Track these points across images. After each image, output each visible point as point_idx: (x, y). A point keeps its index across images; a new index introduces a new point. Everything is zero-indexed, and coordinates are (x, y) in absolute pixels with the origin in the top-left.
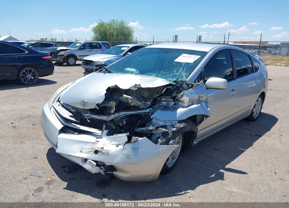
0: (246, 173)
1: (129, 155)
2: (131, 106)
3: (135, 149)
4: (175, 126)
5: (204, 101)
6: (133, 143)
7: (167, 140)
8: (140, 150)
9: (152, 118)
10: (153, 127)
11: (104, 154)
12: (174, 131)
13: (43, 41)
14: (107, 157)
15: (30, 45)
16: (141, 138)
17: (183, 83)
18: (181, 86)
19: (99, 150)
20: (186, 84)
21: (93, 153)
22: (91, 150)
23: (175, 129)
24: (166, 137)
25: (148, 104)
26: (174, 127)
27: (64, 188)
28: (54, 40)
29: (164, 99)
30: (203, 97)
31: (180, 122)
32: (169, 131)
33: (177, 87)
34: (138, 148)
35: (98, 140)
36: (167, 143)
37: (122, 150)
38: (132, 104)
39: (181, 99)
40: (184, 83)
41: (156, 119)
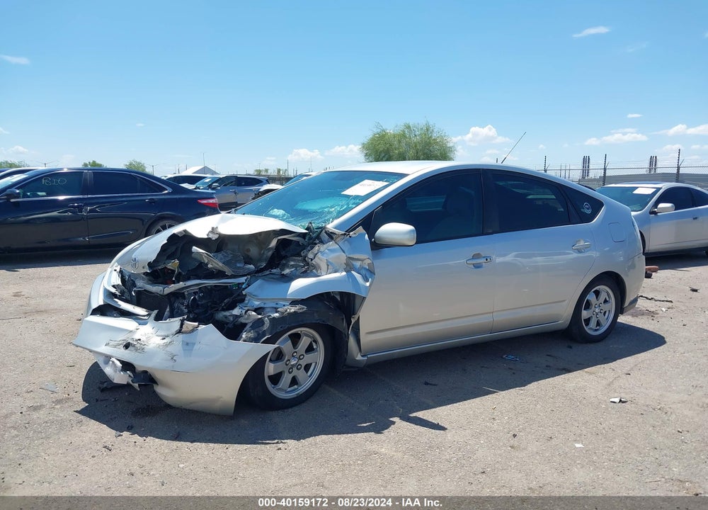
0: (443, 429)
1: (175, 353)
2: (208, 269)
3: (188, 345)
4: (279, 310)
5: (365, 269)
6: (186, 333)
7: (258, 334)
8: (196, 347)
9: (246, 295)
10: (240, 310)
11: (137, 350)
12: (274, 318)
13: (259, 175)
14: (140, 355)
15: (214, 183)
16: (204, 326)
17: (322, 231)
18: (318, 237)
19: (131, 342)
20: (326, 232)
21: (122, 346)
22: (120, 342)
23: (277, 315)
24: (257, 330)
25: (249, 268)
26: (277, 312)
27: (76, 412)
28: (281, 172)
29: (292, 263)
30: (362, 260)
31: (294, 303)
32: (264, 317)
33: (311, 238)
34: (194, 344)
35: (141, 327)
36: (256, 340)
37: (167, 345)
38: (210, 266)
39: (313, 262)
40: (324, 231)
41: (250, 294)
